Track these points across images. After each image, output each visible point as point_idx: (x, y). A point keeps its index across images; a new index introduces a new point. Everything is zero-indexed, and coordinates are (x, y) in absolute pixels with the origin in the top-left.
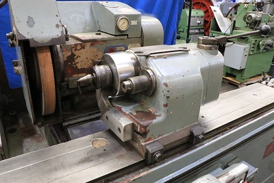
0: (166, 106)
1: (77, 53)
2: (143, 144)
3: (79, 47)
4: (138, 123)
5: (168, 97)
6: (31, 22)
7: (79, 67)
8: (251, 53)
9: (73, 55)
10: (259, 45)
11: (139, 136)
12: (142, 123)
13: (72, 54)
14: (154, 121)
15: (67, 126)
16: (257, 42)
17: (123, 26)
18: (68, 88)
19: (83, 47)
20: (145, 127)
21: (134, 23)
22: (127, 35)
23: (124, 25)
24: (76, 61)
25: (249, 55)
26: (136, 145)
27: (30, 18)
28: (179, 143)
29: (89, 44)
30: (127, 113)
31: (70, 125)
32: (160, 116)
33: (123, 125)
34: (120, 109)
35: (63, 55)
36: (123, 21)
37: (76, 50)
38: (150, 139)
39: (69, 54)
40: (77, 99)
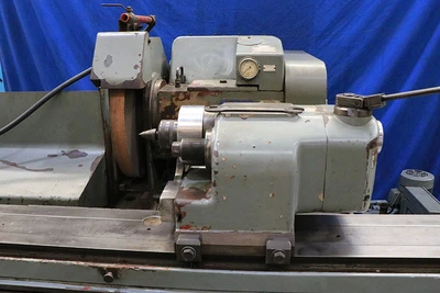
0: (214, 184)
1: (178, 103)
2: (177, 230)
3: (181, 97)
5: (216, 172)
6: (108, 62)
9: (173, 106)
12: (177, 200)
13: (172, 104)
17: (248, 73)
19: (187, 97)
20: (179, 206)
21: (269, 68)
22: (257, 86)
23: (250, 71)
27: (109, 58)
29: (196, 94)
30: (181, 187)
32: (208, 198)
33: (161, 198)
35: (159, 105)
36: (248, 64)
37: (177, 99)
38: (187, 227)
39: (168, 104)
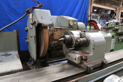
0: (94, 49)
1: (54, 33)
2: (86, 64)
3: (55, 31)
4: (83, 55)
5: (94, 45)
6: (42, 18)
7: (55, 39)
8: (116, 42)
9: (53, 33)
10: (119, 39)
11: (84, 61)
12: (85, 55)
14: (90, 55)
15: (49, 63)
16: (118, 38)
17: (71, 24)
18: (50, 47)
19: (57, 31)
20: (87, 57)
21: (75, 23)
22: (73, 27)
24: (54, 36)
25: (115, 43)
26: (82, 65)
28: (98, 66)
29: (59, 30)
30: (78, 53)
31: (50, 63)
32: (91, 53)
33: (78, 56)
34: (74, 52)
40: (53, 52)
